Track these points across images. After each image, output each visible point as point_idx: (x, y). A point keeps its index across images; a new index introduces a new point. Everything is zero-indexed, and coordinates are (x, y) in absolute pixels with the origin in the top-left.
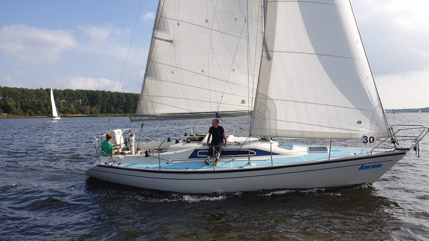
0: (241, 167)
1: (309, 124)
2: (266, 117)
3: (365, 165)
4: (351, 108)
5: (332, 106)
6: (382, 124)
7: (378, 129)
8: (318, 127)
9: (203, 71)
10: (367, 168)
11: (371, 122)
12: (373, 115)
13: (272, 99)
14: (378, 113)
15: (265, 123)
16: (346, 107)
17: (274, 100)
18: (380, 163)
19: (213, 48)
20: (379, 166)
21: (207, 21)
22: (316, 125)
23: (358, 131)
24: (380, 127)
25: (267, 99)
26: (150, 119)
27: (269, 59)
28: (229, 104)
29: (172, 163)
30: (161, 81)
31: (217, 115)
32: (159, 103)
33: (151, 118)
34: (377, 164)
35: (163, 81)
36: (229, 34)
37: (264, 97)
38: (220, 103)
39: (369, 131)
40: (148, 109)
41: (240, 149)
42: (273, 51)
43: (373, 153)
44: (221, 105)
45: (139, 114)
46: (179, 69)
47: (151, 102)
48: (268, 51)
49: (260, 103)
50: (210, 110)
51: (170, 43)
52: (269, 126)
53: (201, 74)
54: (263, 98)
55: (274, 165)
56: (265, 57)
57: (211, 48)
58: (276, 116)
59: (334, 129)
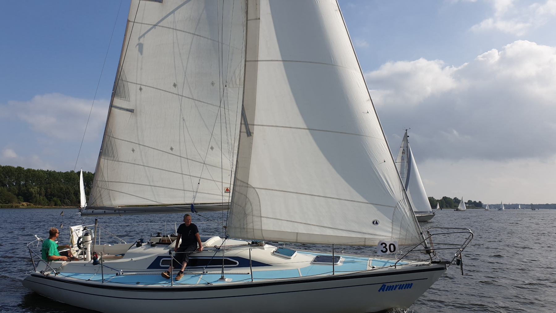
0: (208, 283)
1: (305, 224)
2: (247, 213)
3: (387, 285)
4: (362, 202)
5: (334, 198)
6: (409, 225)
7: (404, 233)
9: (172, 149)
10: (391, 288)
11: (392, 223)
12: (395, 212)
13: (254, 188)
14: (403, 210)
15: (247, 221)
16: (354, 201)
17: (256, 189)
18: (410, 282)
19: (184, 120)
20: (409, 286)
21: (175, 85)
22: (315, 225)
23: (375, 235)
24: (407, 230)
25: (248, 187)
26: (105, 213)
27: (249, 134)
28: (208, 194)
29: (124, 274)
30: (119, 161)
31: (193, 208)
32: (116, 191)
33: (106, 211)
34: (405, 283)
35: (121, 162)
36: (203, 102)
37: (245, 185)
38: (197, 192)
39: (390, 235)
40: (103, 199)
41: (214, 257)
42: (254, 125)
43: (398, 268)
44: (198, 194)
45: (92, 206)
46: (142, 147)
47: (106, 189)
48: (248, 124)
49: (239, 193)
50: (184, 201)
51: (131, 113)
52: (251, 224)
53: (169, 153)
54: (242, 186)
55: (255, 281)
56: (244, 132)
57: (182, 120)
58: (261, 211)
59: (340, 231)
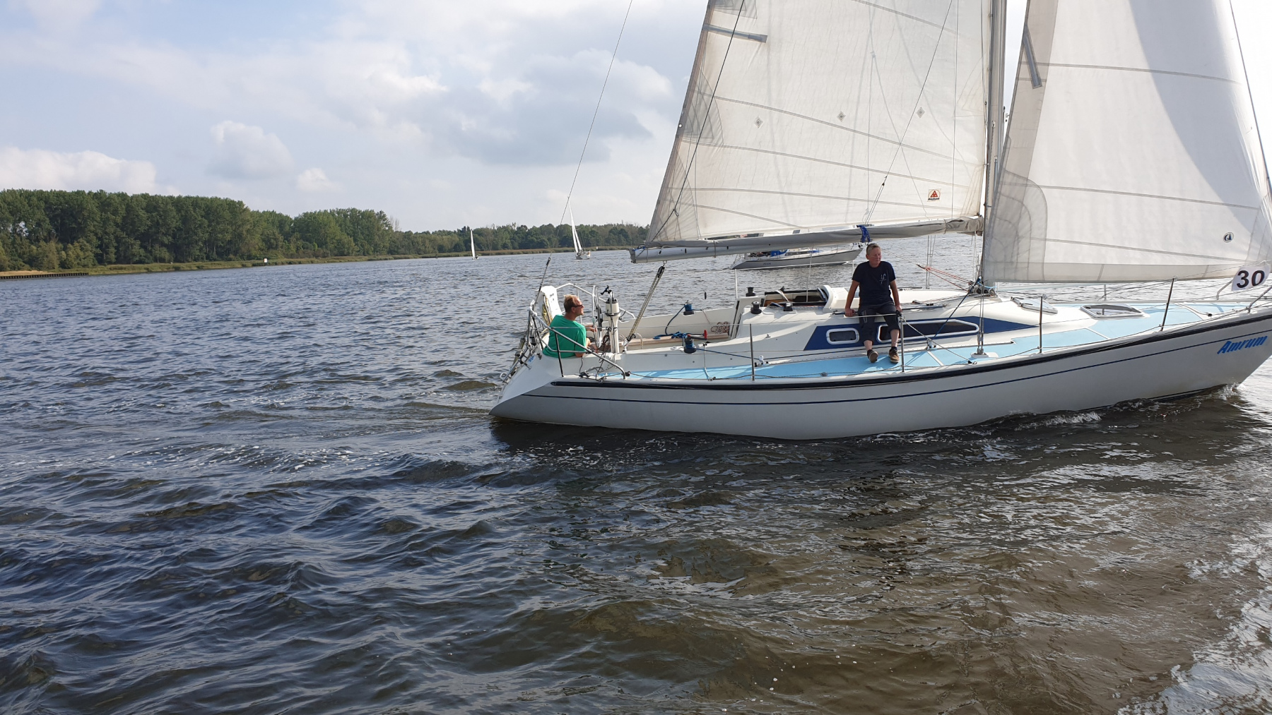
0: (967, 362)
1: (1118, 247)
2: (1020, 234)
3: (1233, 341)
5: (1173, 198)
8: (1138, 254)
9: (841, 116)
10: (1237, 346)
11: (1251, 238)
12: (1258, 218)
13: (1038, 187)
14: (1267, 213)
15: (1018, 249)
17: (1043, 189)
18: (1263, 335)
19: (874, 56)
20: (1261, 341)
23: (1223, 259)
24: (1269, 247)
25: (1026, 185)
26: (686, 255)
27: (1037, 82)
28: (896, 204)
29: (770, 363)
30: (725, 147)
31: (865, 233)
32: (712, 208)
33: (688, 249)
34: (1256, 336)
35: (728, 147)
36: (917, 19)
37: (1021, 181)
38: (876, 202)
39: (1244, 257)
40: (681, 226)
42: (1048, 65)
43: (1254, 312)
44: (878, 206)
45: (656, 240)
46: (776, 114)
47: (690, 205)
48: (1035, 64)
49: (1008, 197)
51: (759, 43)
52: (1026, 255)
53: (835, 126)
54: (1016, 184)
55: (1046, 352)
56: (1025, 79)
57: (869, 56)
58: (1046, 229)
59: (1173, 257)
